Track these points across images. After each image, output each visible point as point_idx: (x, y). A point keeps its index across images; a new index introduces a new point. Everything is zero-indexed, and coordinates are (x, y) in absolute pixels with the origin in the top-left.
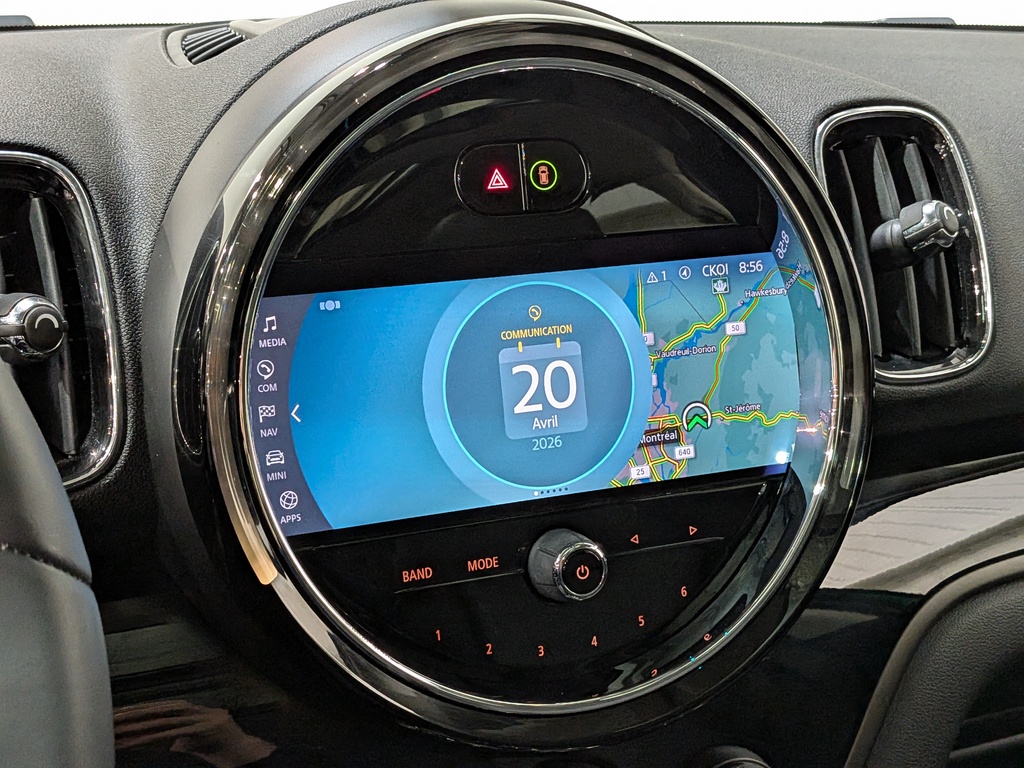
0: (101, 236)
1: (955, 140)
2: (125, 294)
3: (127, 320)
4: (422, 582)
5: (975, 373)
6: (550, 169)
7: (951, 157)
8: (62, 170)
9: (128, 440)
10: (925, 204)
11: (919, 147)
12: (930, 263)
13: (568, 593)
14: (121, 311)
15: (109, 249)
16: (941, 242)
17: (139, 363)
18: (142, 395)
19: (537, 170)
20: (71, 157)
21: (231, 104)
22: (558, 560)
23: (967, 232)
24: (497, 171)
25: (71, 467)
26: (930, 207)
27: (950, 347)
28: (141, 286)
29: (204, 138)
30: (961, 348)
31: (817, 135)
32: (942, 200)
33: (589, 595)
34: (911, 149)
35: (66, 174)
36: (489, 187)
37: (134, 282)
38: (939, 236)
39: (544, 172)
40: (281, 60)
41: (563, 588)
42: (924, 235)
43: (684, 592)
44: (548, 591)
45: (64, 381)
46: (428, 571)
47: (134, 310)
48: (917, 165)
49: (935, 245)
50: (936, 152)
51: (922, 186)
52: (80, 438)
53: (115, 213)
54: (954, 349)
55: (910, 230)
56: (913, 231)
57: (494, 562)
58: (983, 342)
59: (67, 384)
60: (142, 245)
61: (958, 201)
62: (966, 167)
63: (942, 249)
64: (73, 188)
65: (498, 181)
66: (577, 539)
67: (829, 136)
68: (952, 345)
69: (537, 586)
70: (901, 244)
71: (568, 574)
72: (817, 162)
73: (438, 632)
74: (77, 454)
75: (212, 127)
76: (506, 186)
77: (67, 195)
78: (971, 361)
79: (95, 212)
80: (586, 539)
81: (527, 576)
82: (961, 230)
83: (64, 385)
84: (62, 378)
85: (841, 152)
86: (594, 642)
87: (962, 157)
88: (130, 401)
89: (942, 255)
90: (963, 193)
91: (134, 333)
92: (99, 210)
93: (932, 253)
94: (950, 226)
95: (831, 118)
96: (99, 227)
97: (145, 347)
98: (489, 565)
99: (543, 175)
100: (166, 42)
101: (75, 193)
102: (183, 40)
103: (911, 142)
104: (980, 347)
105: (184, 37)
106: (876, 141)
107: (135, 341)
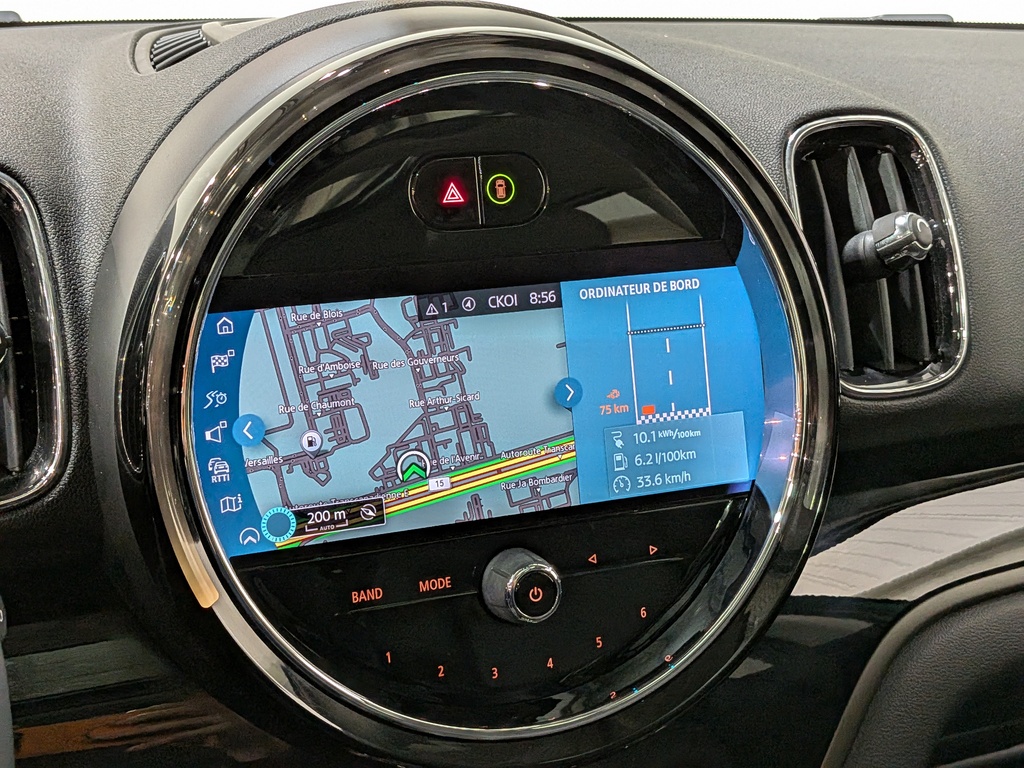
0: (49, 249)
1: (931, 150)
2: (72, 308)
3: (73, 335)
4: (371, 603)
5: (948, 388)
6: (507, 183)
7: (927, 167)
8: (10, 182)
9: (72, 458)
10: (898, 216)
11: (894, 156)
12: (905, 275)
13: (521, 616)
14: (67, 324)
15: (56, 263)
16: (914, 255)
17: (85, 379)
18: (87, 411)
19: (493, 183)
20: (20, 170)
21: (182, 116)
22: (511, 581)
23: (943, 243)
24: (452, 185)
25: (14, 484)
26: (902, 219)
27: (924, 362)
28: (88, 301)
29: (154, 150)
30: (935, 362)
31: (789, 145)
32: (918, 213)
33: (542, 617)
34: (886, 159)
35: (14, 186)
36: (445, 201)
37: (82, 296)
38: (914, 249)
39: (501, 186)
40: (235, 71)
41: (516, 610)
42: (896, 248)
43: (643, 613)
44: (501, 612)
45: (8, 397)
46: (379, 591)
47: (80, 324)
48: (892, 176)
49: (907, 258)
50: (913, 161)
51: (898, 195)
52: (25, 454)
53: (63, 226)
54: (928, 363)
55: (883, 242)
56: (886, 244)
57: (446, 582)
58: (958, 357)
59: (12, 398)
60: (90, 259)
61: (932, 212)
62: (942, 177)
63: (916, 262)
64: (21, 200)
65: (453, 195)
66: (531, 560)
67: (800, 146)
68: (927, 359)
69: (490, 607)
70: (873, 255)
71: (520, 595)
72: (788, 173)
73: (388, 654)
74: (21, 471)
75: (163, 139)
76: (462, 200)
77: (16, 207)
78: (944, 376)
79: (43, 225)
80: (540, 560)
81: (480, 596)
82: (935, 242)
83: (9, 402)
84: (7, 392)
85: (814, 162)
86: (550, 664)
87: (938, 167)
88: (75, 417)
89: (917, 267)
90: (939, 205)
91: (80, 348)
92: (47, 223)
93: (907, 265)
94: (923, 238)
95: (804, 127)
96: (47, 241)
97: (91, 362)
98: (441, 585)
99: (501, 189)
100: (135, 45)
101: (23, 205)
102: (155, 42)
103: (887, 151)
104: (954, 362)
105: (158, 39)
106: (849, 151)
107: (81, 356)
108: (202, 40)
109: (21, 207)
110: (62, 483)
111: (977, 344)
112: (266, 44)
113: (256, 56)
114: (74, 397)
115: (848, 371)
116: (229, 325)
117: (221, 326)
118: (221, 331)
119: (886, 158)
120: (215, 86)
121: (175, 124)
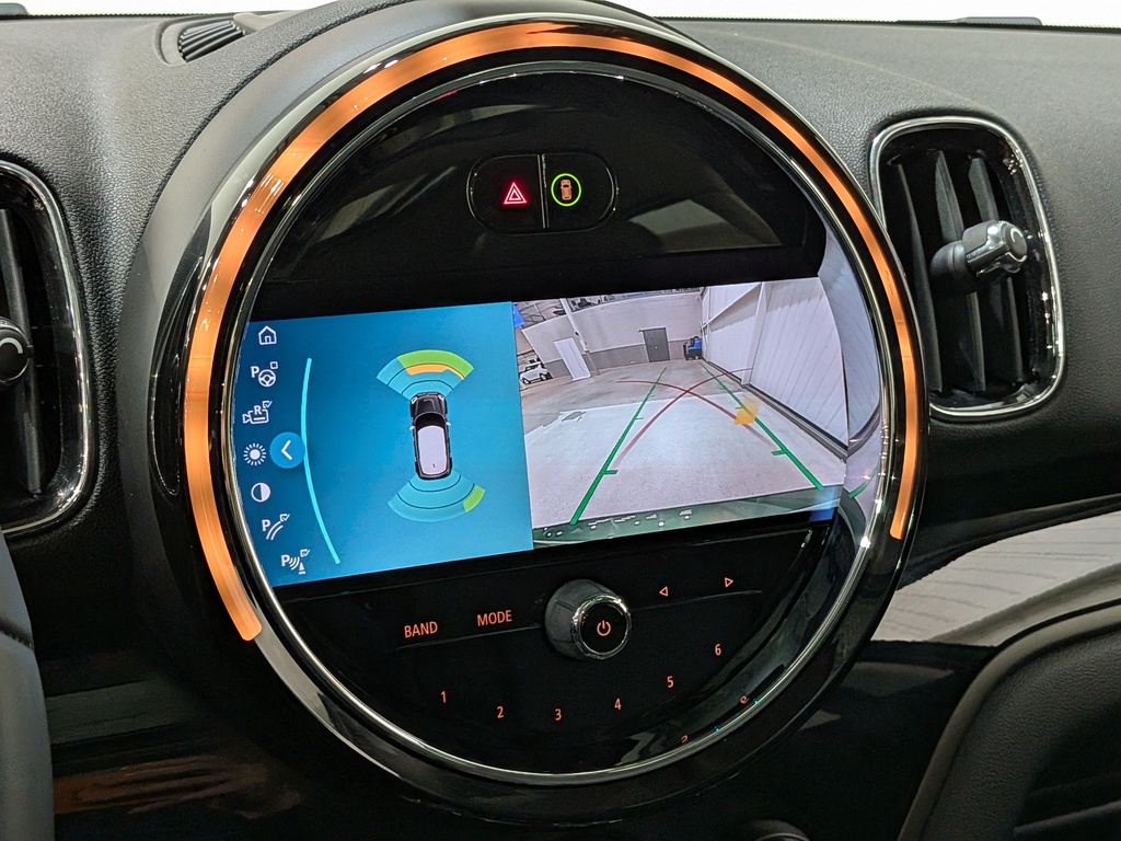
0: (74, 251)
1: (1025, 155)
2: (99, 316)
3: (100, 345)
4: (425, 637)
5: (1036, 415)
6: (574, 184)
7: (1020, 172)
8: (31, 178)
9: (100, 478)
10: (990, 225)
11: (985, 162)
12: (997, 288)
13: (587, 652)
14: (94, 334)
15: (82, 266)
16: (1008, 267)
17: (114, 393)
18: (116, 428)
19: (558, 184)
20: (42, 165)
21: (220, 108)
22: (577, 614)
23: (1037, 255)
24: (513, 184)
26: (995, 229)
27: (1017, 383)
28: (116, 308)
29: (189, 144)
30: (1029, 383)
31: (873, 147)
32: (1011, 222)
33: (611, 653)
34: (977, 165)
35: (36, 182)
36: (506, 202)
37: (110, 303)
38: (1007, 260)
39: (567, 186)
40: (277, 59)
41: (582, 645)
42: (988, 260)
43: (718, 651)
44: (566, 648)
45: (30, 412)
46: (433, 625)
47: (109, 334)
48: (983, 182)
49: (1000, 270)
50: (1005, 167)
51: (989, 205)
52: (47, 476)
53: (90, 227)
54: (1021, 384)
55: (974, 253)
56: (978, 254)
57: (507, 616)
58: (1054, 377)
59: (33, 415)
60: (119, 263)
61: (1028, 222)
62: (1037, 184)
63: (1009, 275)
64: (43, 198)
65: (515, 196)
66: (597, 591)
67: (886, 148)
68: (1020, 380)
70: (963, 268)
71: (587, 629)
72: (872, 178)
73: (443, 693)
74: (44, 493)
75: (199, 133)
76: (525, 201)
77: (37, 206)
78: (1039, 398)
79: (67, 225)
80: (608, 591)
81: (543, 630)
82: (1030, 254)
83: (30, 416)
84: (28, 409)
85: (900, 167)
86: (618, 706)
87: (1033, 173)
88: (102, 435)
89: (1010, 280)
90: (1033, 213)
91: (108, 360)
92: (72, 223)
93: (998, 279)
94: (1017, 249)
95: (889, 129)
96: (71, 242)
97: (120, 374)
98: (501, 619)
99: (566, 190)
100: (161, 36)
101: (45, 203)
102: (181, 33)
103: (977, 156)
104: (1049, 382)
105: (184, 30)
106: (938, 155)
107: (109, 368)
108: (235, 30)
109: (43, 205)
110: (88, 506)
111: (1074, 363)
112: (312, 30)
113: (300, 43)
114: (102, 413)
115: (936, 392)
116: (272, 335)
117: (263, 336)
118: (263, 341)
119: (977, 163)
120: (256, 76)
121: (212, 116)
